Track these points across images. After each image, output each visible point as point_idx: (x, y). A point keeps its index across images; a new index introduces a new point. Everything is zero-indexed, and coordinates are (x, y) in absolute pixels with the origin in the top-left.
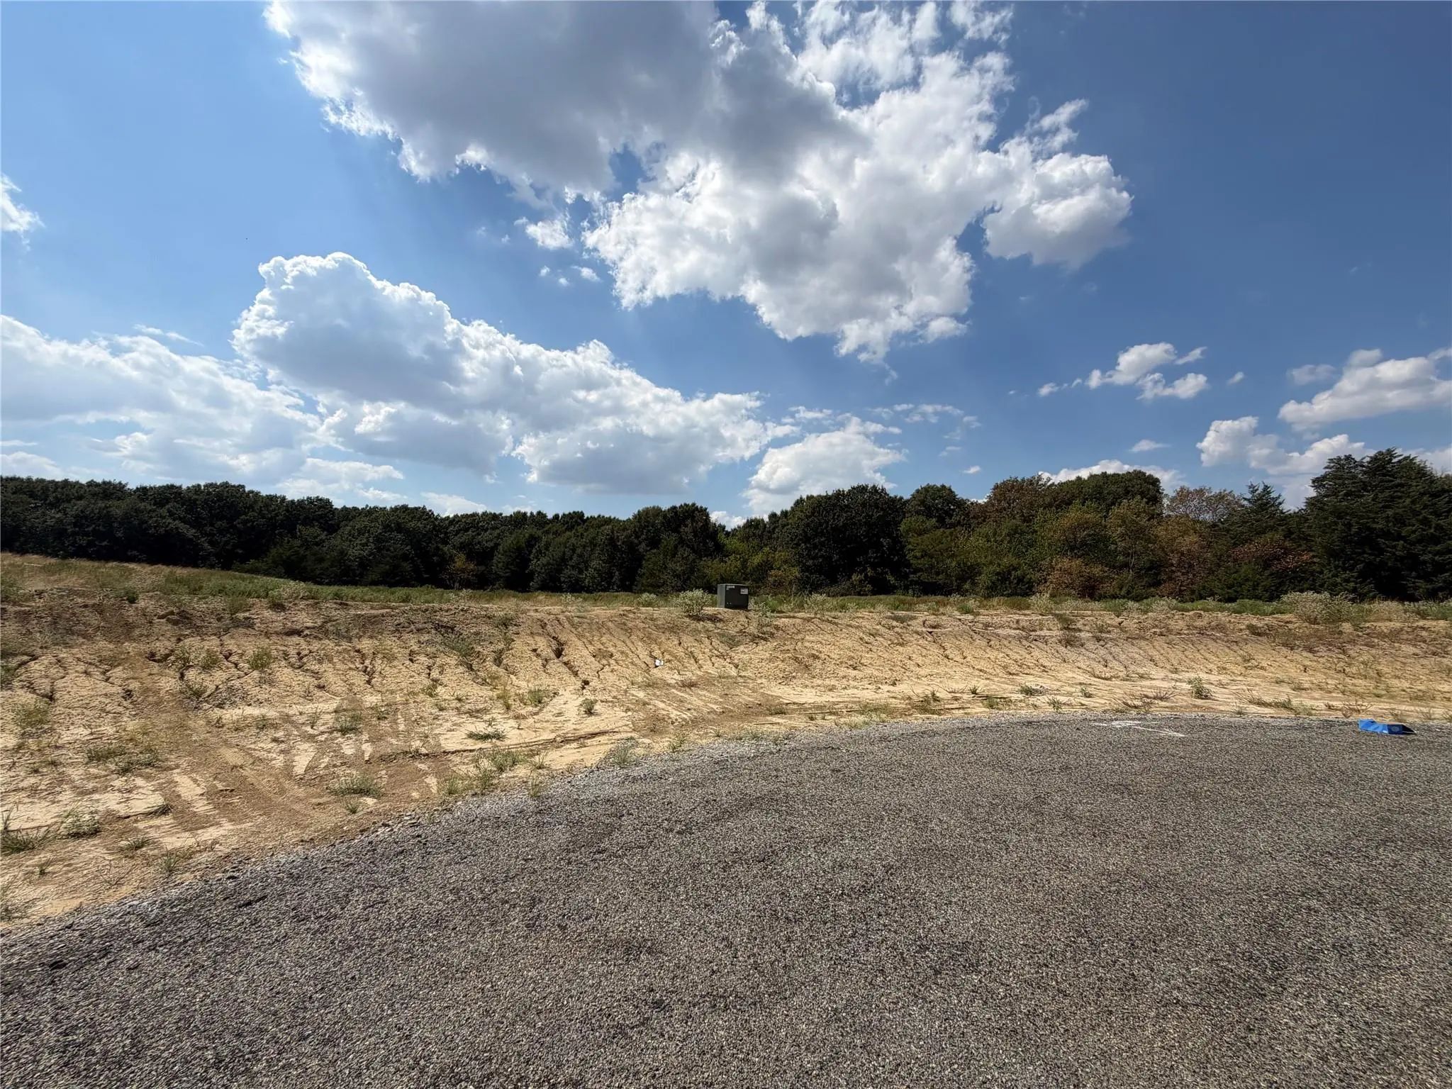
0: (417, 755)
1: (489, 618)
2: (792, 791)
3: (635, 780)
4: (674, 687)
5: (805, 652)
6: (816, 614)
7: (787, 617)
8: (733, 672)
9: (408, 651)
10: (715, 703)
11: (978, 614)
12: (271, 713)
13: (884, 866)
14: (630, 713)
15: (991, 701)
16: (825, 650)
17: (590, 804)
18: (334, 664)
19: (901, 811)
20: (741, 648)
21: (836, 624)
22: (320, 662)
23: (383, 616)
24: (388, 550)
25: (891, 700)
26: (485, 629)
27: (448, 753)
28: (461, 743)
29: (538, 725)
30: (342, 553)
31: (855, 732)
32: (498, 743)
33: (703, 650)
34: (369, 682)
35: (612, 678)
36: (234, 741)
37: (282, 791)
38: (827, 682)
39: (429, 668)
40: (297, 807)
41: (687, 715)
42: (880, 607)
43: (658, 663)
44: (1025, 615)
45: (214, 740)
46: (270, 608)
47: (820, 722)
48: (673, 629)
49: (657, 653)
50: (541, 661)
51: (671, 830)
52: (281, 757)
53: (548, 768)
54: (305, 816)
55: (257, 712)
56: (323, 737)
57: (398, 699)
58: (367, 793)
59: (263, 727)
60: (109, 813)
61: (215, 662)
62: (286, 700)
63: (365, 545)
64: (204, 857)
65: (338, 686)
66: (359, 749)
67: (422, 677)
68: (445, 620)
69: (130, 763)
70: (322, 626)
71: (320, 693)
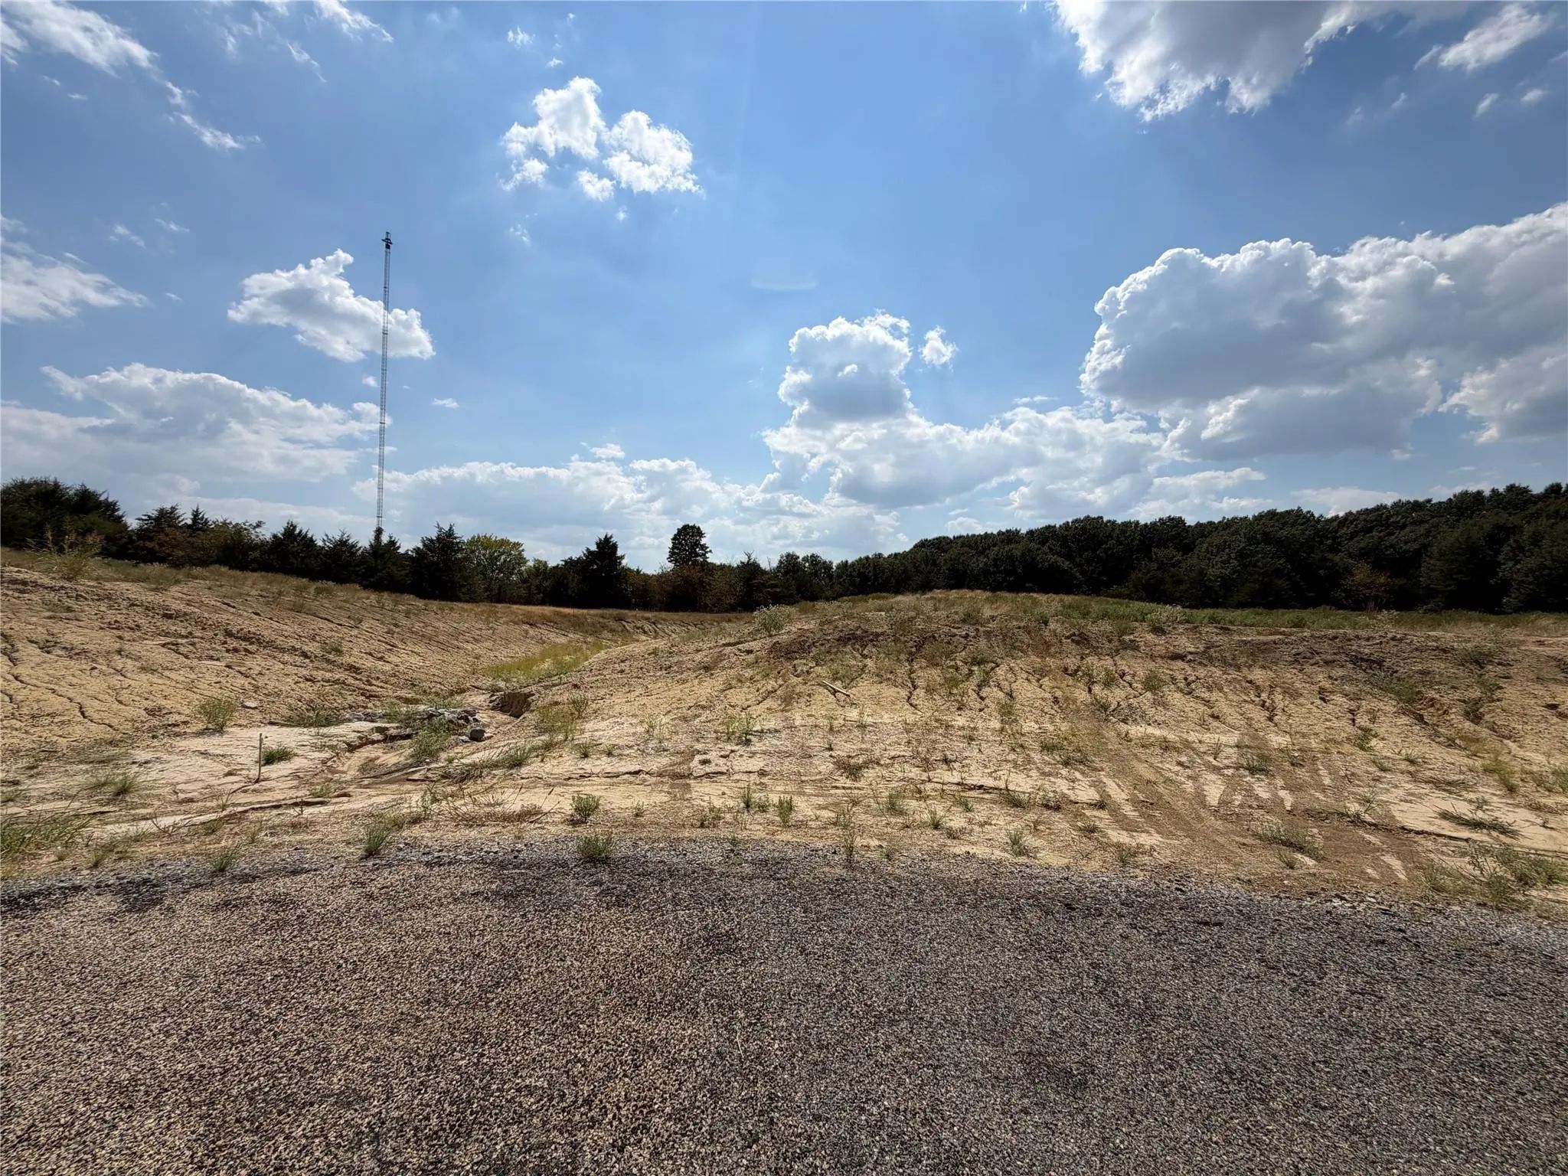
0: (1357, 821)
1: (1444, 651)
9: (1316, 688)
12: (1171, 737)
18: (1225, 694)
22: (1210, 689)
23: (1275, 643)
24: (1255, 566)
26: (1437, 666)
27: (1410, 831)
28: (1430, 823)
30: (1201, 573)
32: (1508, 840)
34: (1270, 719)
36: (1143, 757)
37: (1200, 819)
39: (1351, 711)
40: (1221, 840)
45: (1125, 752)
46: (1151, 631)
52: (1190, 783)
54: (1232, 852)
55: (1157, 732)
56: (1230, 772)
57: (1314, 745)
58: (1301, 849)
59: (1166, 749)
60: (1064, 795)
61: (1113, 679)
62: (1182, 725)
63: (1227, 562)
64: (1146, 859)
65: (1234, 718)
66: (1276, 795)
67: (1345, 723)
68: (1366, 651)
69: (1069, 758)
70: (1205, 652)
71: (1216, 724)
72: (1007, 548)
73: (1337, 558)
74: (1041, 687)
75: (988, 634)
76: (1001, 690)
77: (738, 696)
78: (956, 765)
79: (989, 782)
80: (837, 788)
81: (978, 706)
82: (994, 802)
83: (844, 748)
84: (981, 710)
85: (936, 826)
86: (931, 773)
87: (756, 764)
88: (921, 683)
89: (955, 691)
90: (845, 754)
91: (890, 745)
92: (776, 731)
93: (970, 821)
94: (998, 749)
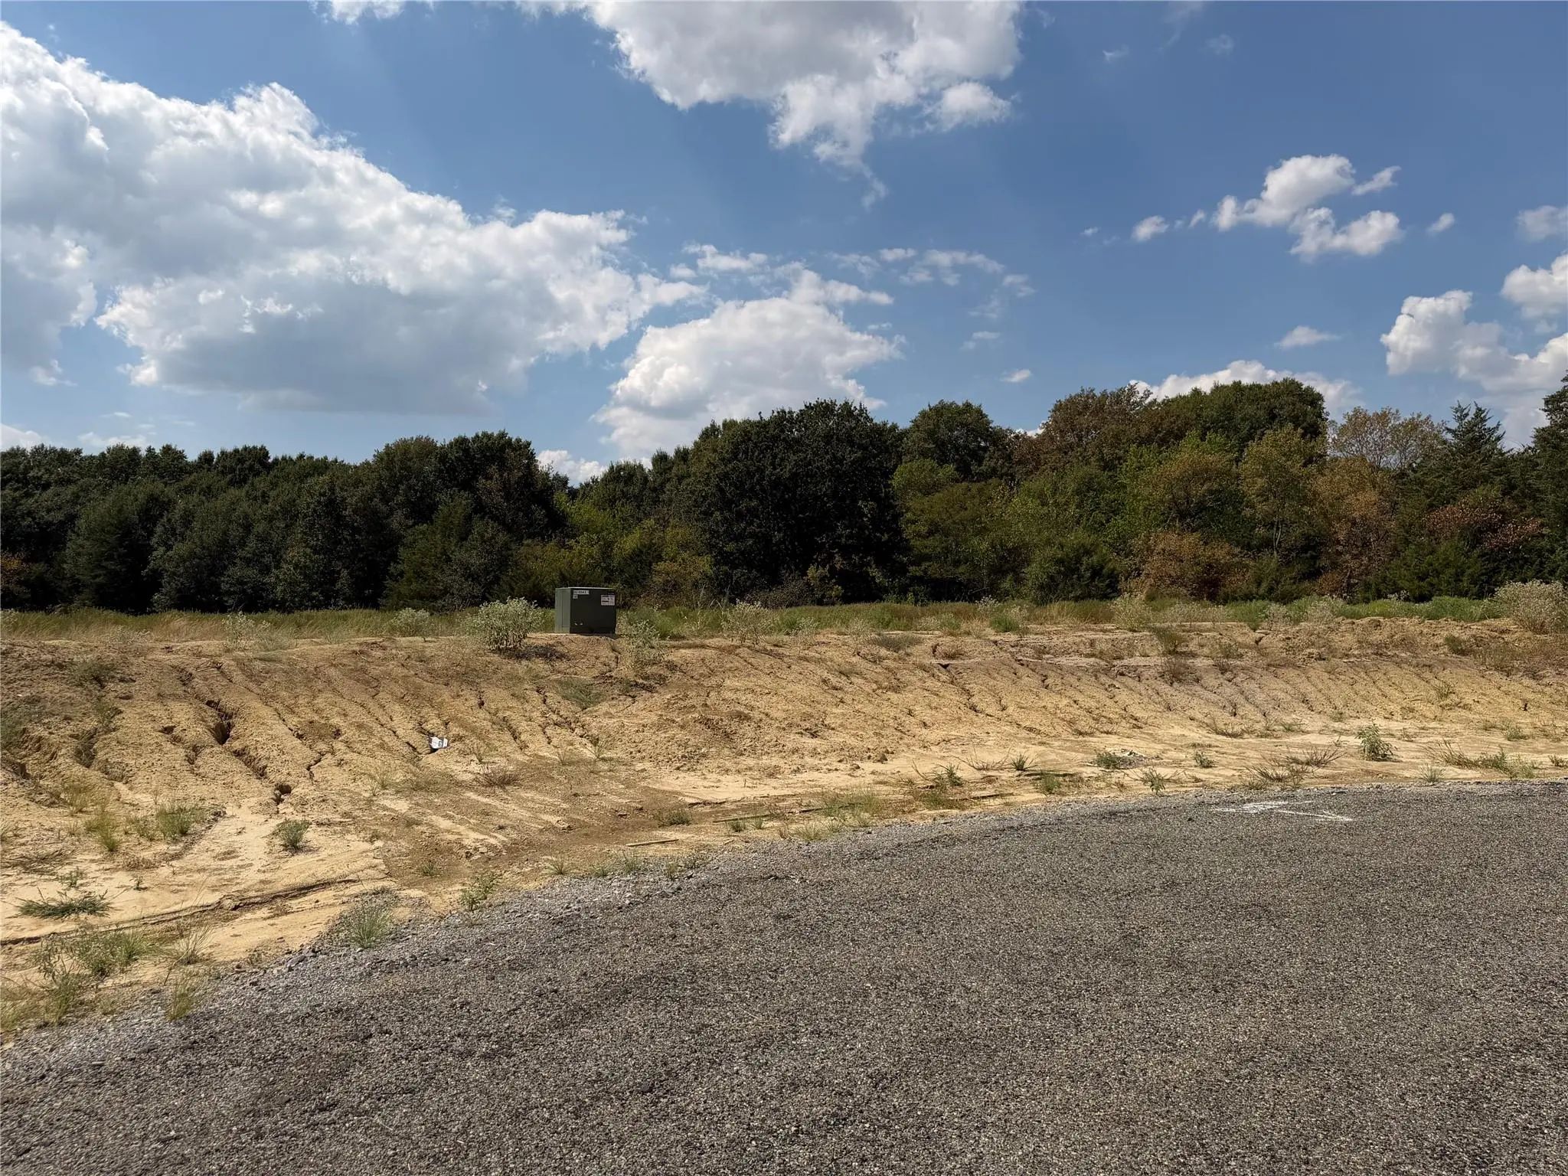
1: (61, 667)
2: (702, 960)
3: (392, 968)
4: (470, 787)
5: (724, 708)
6: (743, 639)
7: (690, 647)
8: (589, 752)
10: (555, 813)
11: (1026, 631)
13: (870, 1077)
14: (379, 843)
15: (1047, 781)
16: (761, 703)
17: (301, 1020)
19: (899, 978)
20: (604, 707)
21: (780, 656)
25: (878, 787)
26: (52, 689)
28: (8, 926)
29: (182, 878)
31: (815, 846)
32: (93, 920)
33: (526, 715)
35: (337, 778)
38: (765, 761)
41: (497, 839)
42: (857, 625)
43: (435, 743)
44: (1105, 631)
47: (752, 833)
48: (465, 676)
49: (433, 723)
50: (181, 752)
51: (470, 1054)
53: (208, 960)
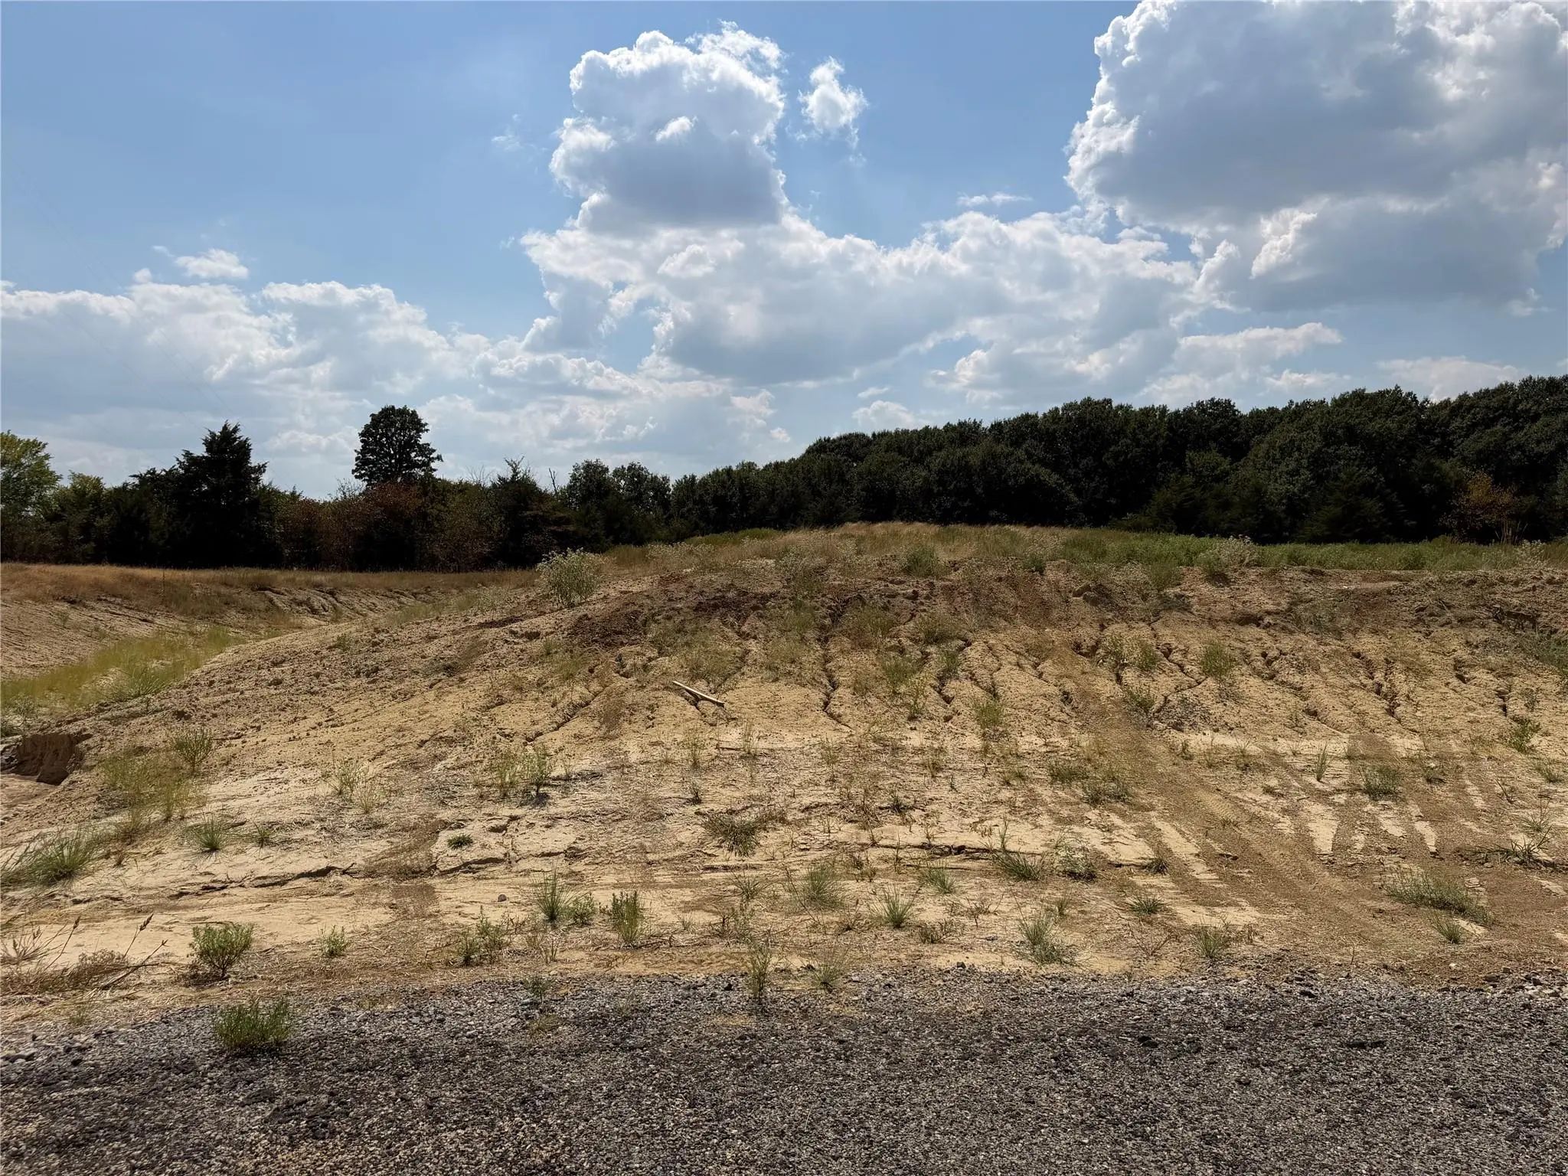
0: (1527, 860)
9: (1450, 661)
12: (1253, 749)
18: (1323, 675)
22: (1301, 670)
23: (1389, 592)
24: (1337, 478)
30: (1258, 491)
34: (1391, 712)
36: (1212, 783)
37: (1308, 877)
39: (1500, 694)
40: (1345, 906)
45: (1184, 776)
46: (1207, 580)
52: (1288, 820)
54: (1365, 925)
55: (1230, 741)
56: (1341, 798)
57: (1455, 749)
58: (1462, 911)
59: (1245, 768)
60: (1098, 855)
61: (1154, 660)
62: (1266, 728)
63: (1295, 473)
64: (1244, 949)
65: (1340, 714)
66: (1411, 830)
67: (1493, 712)
68: (1515, 601)
69: (1098, 792)
70: (1290, 610)
71: (1314, 724)
72: (959, 453)
73: (1446, 466)
74: (1040, 676)
75: (950, 591)
76: (977, 684)
77: (516, 717)
78: (916, 814)
79: (973, 840)
80: (713, 869)
81: (942, 712)
82: (986, 874)
83: (720, 798)
84: (947, 719)
85: (897, 922)
86: (876, 832)
87: (562, 837)
88: (843, 677)
89: (903, 689)
90: (723, 808)
91: (801, 786)
92: (595, 775)
93: (953, 909)
94: (981, 783)
